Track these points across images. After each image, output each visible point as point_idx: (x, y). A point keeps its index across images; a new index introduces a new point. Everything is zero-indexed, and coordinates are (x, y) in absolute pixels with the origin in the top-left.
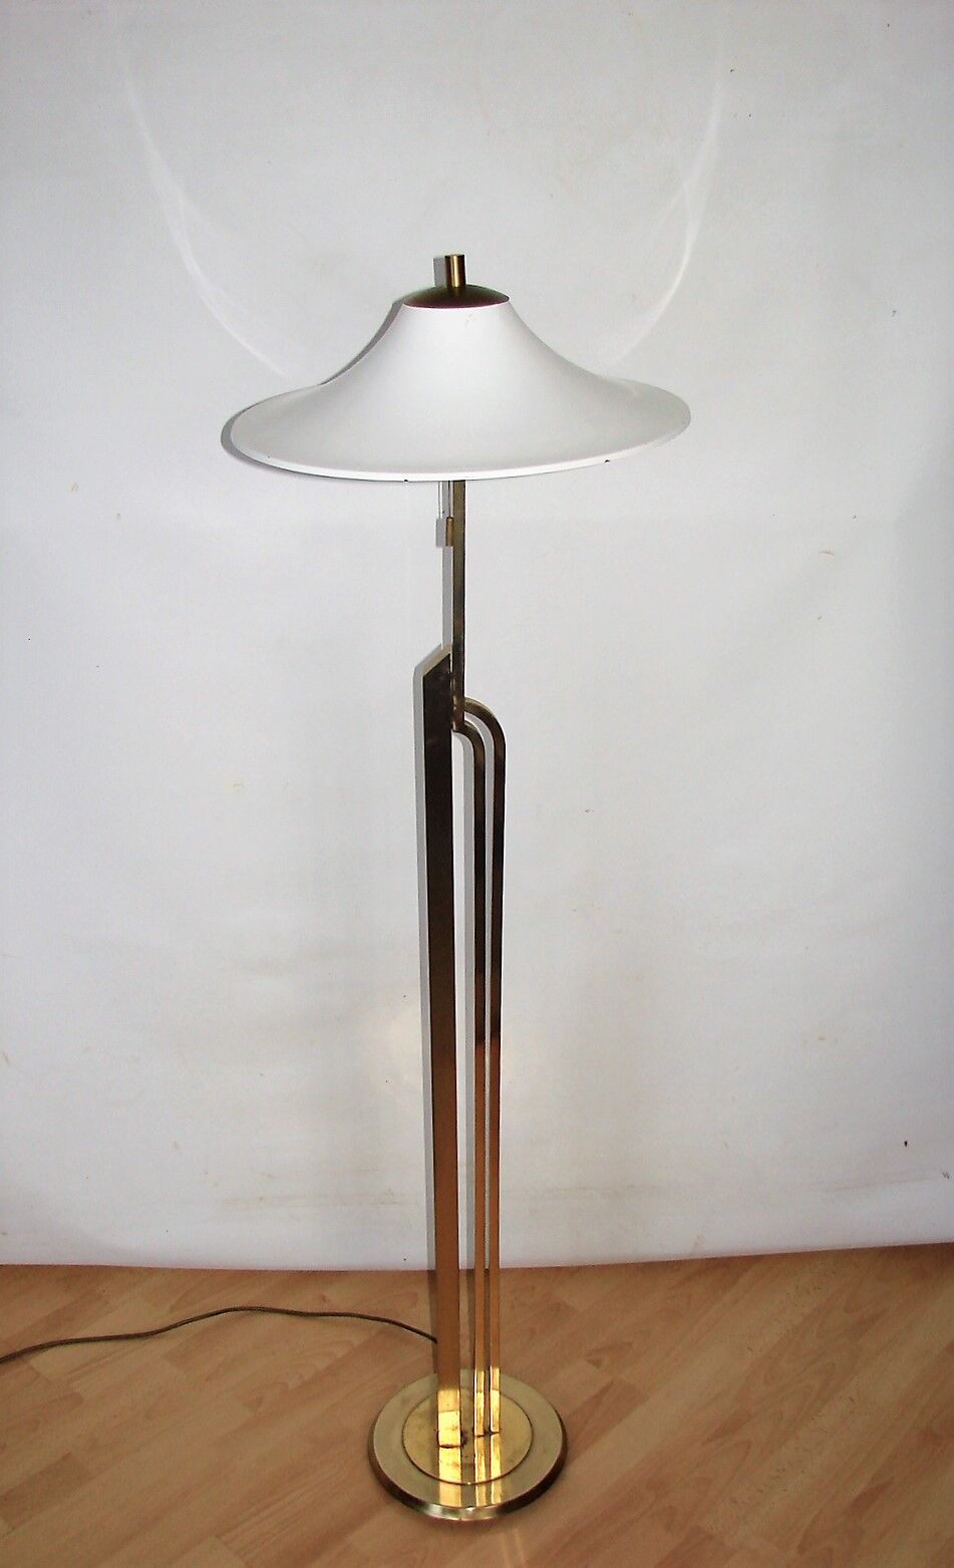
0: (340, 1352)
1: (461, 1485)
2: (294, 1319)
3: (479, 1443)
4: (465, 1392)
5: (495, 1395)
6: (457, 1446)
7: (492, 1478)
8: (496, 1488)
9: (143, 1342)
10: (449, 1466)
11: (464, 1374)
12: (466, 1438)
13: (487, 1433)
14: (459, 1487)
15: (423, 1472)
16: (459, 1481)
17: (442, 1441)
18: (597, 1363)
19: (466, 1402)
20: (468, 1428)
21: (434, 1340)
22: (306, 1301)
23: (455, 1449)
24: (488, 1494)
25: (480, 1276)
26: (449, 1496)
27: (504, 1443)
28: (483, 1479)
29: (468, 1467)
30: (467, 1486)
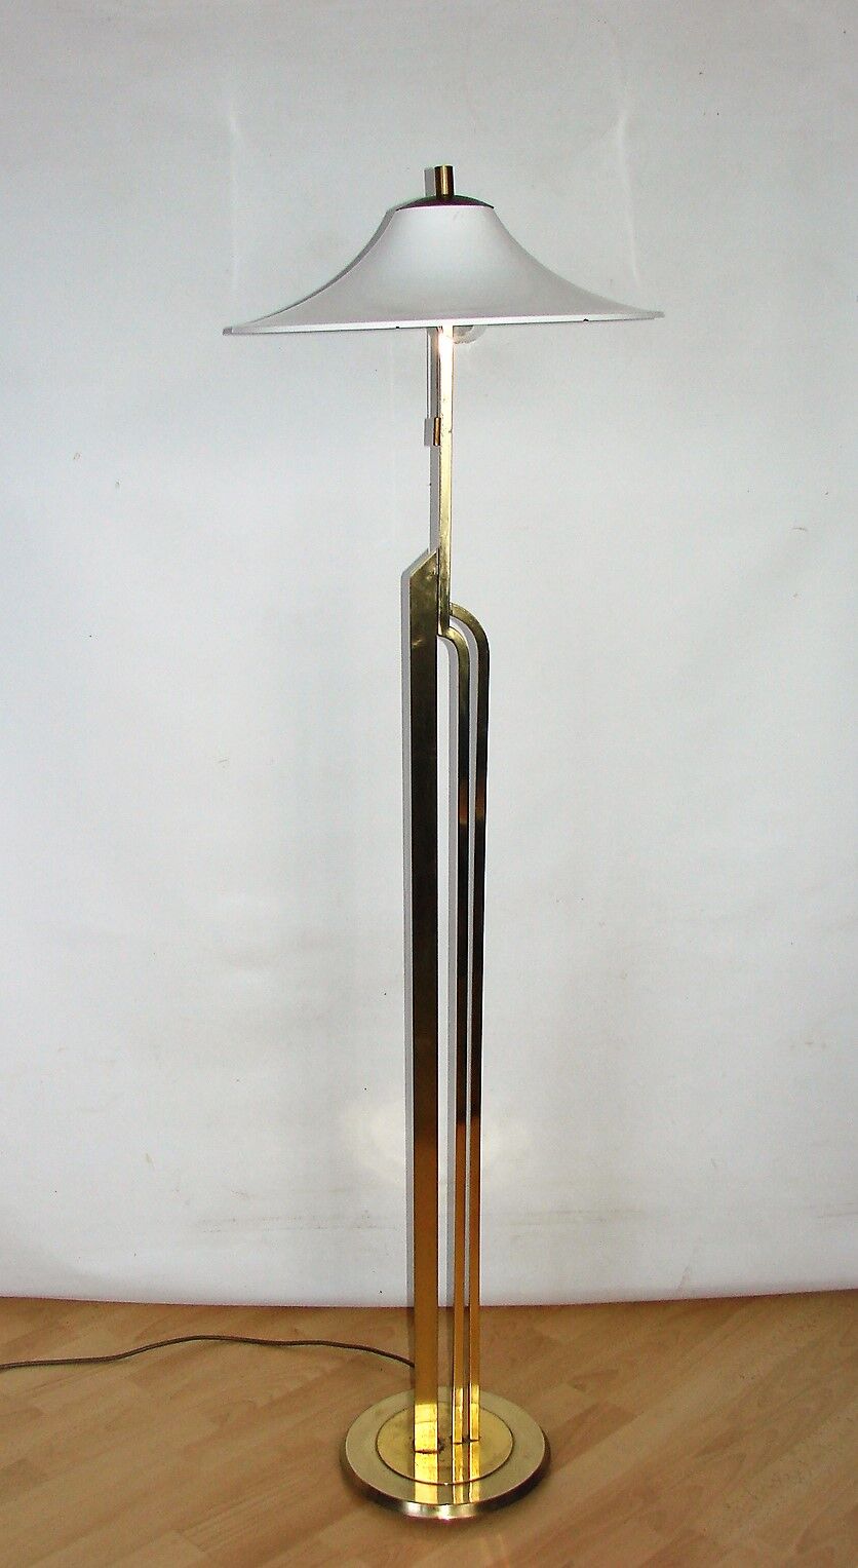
0: (311, 1376)
1: (438, 1485)
2: (264, 1348)
3: (458, 1449)
4: (443, 1406)
5: (474, 1407)
6: (434, 1452)
7: (471, 1478)
8: (475, 1489)
9: (106, 1366)
10: (426, 1468)
11: (442, 1391)
12: (443, 1445)
13: (466, 1440)
14: (436, 1487)
15: (399, 1475)
16: (436, 1482)
17: (419, 1446)
18: (582, 1388)
19: (444, 1414)
20: (445, 1436)
21: (412, 1365)
22: (279, 1332)
23: (431, 1455)
24: (466, 1495)
25: (459, 1313)
26: (426, 1494)
27: (483, 1447)
28: (461, 1480)
29: (445, 1469)
30: (445, 1487)
